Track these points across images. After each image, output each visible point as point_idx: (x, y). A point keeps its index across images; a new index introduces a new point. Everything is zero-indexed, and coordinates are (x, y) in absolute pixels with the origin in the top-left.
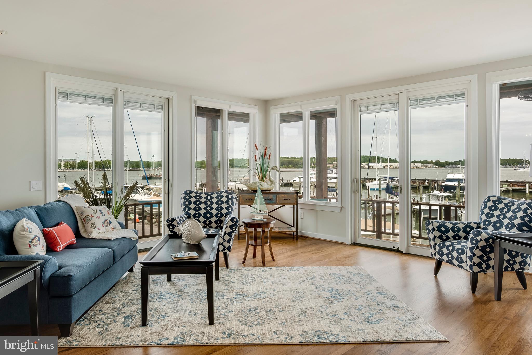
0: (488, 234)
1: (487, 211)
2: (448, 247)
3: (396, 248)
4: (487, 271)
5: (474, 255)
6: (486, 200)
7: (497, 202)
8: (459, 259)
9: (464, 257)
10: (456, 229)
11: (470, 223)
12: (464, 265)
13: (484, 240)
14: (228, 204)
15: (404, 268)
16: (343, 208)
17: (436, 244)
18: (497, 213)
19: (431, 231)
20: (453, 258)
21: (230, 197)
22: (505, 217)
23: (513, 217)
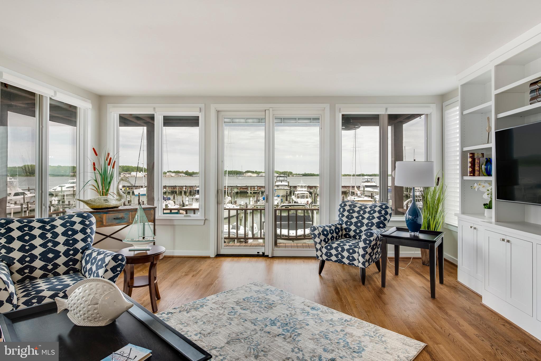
1: (346, 213)
2: (336, 249)
3: (261, 253)
6: (343, 205)
8: (351, 258)
9: (356, 256)
12: (356, 263)
14: (85, 233)
15: (269, 270)
16: (206, 221)
17: (323, 247)
18: (355, 215)
19: (318, 236)
20: (343, 257)
22: (363, 218)
23: (371, 218)
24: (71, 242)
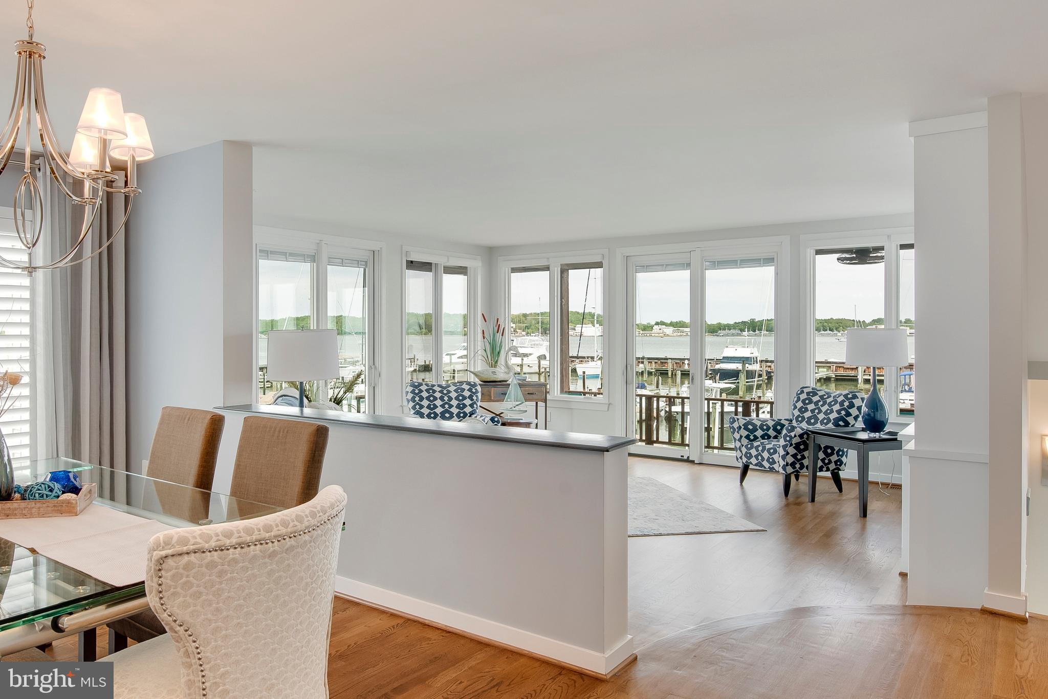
0: (802, 429)
1: (800, 404)
2: (756, 448)
3: (685, 458)
4: (801, 471)
5: (788, 453)
6: (799, 392)
7: (811, 394)
8: (771, 460)
9: (775, 457)
10: (765, 427)
11: (781, 420)
12: (776, 466)
13: (799, 436)
14: (472, 400)
16: (610, 406)
17: (743, 446)
18: (811, 407)
19: (737, 430)
20: (763, 459)
21: (474, 391)
22: (820, 411)
23: (829, 411)
24: (461, 406)
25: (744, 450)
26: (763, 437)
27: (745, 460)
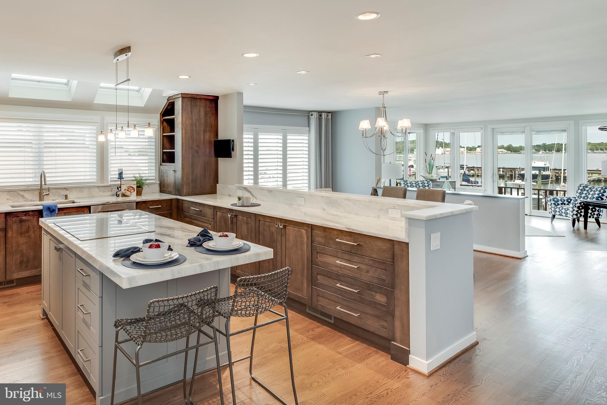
0: (581, 201)
1: (579, 191)
2: (559, 208)
4: (580, 218)
5: (574, 210)
6: (579, 186)
7: (585, 187)
9: (568, 212)
10: (563, 200)
11: (570, 197)
12: (568, 215)
13: (579, 203)
18: (585, 192)
20: (562, 213)
21: (429, 183)
22: (589, 194)
23: (593, 194)
25: (553, 209)
26: (562, 204)
27: (553, 213)
